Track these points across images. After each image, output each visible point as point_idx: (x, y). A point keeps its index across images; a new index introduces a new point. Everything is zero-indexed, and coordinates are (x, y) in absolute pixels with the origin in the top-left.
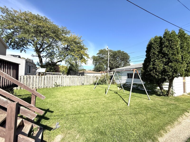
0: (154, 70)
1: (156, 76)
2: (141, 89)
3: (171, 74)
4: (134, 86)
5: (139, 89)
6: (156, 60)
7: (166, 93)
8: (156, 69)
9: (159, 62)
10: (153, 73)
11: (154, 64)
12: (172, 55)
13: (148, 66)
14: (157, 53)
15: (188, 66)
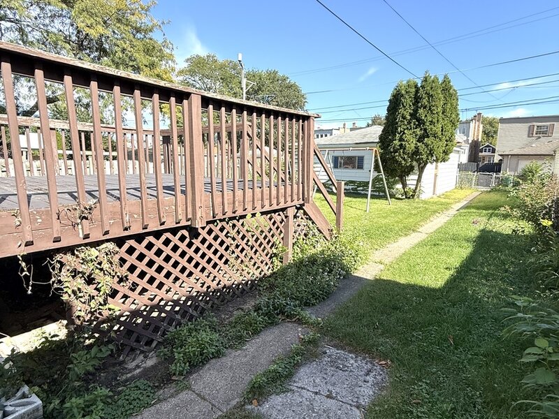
0: (402, 151)
1: (403, 162)
2: (363, 192)
3: (424, 157)
4: (347, 187)
5: (360, 194)
6: (406, 131)
7: (411, 193)
8: (405, 149)
9: (411, 134)
10: (400, 155)
11: (401, 139)
12: (430, 124)
13: (392, 141)
14: (409, 117)
15: (447, 145)
